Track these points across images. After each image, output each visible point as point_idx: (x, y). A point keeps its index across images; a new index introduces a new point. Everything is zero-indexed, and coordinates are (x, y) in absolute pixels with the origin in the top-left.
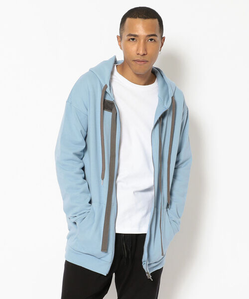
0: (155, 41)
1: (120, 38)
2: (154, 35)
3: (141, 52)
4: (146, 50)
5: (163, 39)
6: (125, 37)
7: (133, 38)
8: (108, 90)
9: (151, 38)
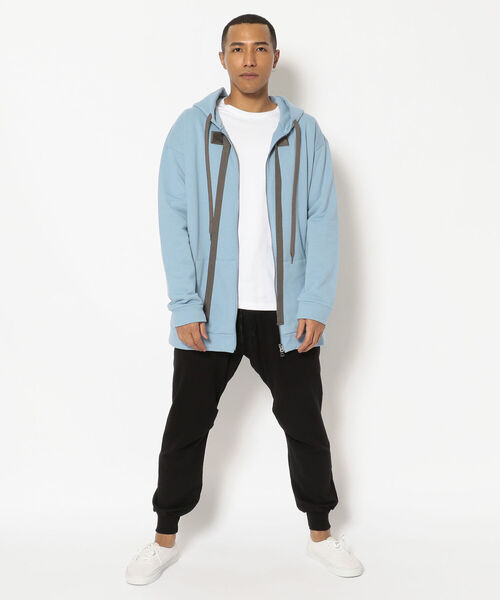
0: (266, 50)
1: (222, 54)
2: (265, 43)
3: (249, 63)
4: (255, 61)
5: (277, 53)
6: (228, 49)
7: (238, 48)
8: (213, 120)
9: (261, 47)
